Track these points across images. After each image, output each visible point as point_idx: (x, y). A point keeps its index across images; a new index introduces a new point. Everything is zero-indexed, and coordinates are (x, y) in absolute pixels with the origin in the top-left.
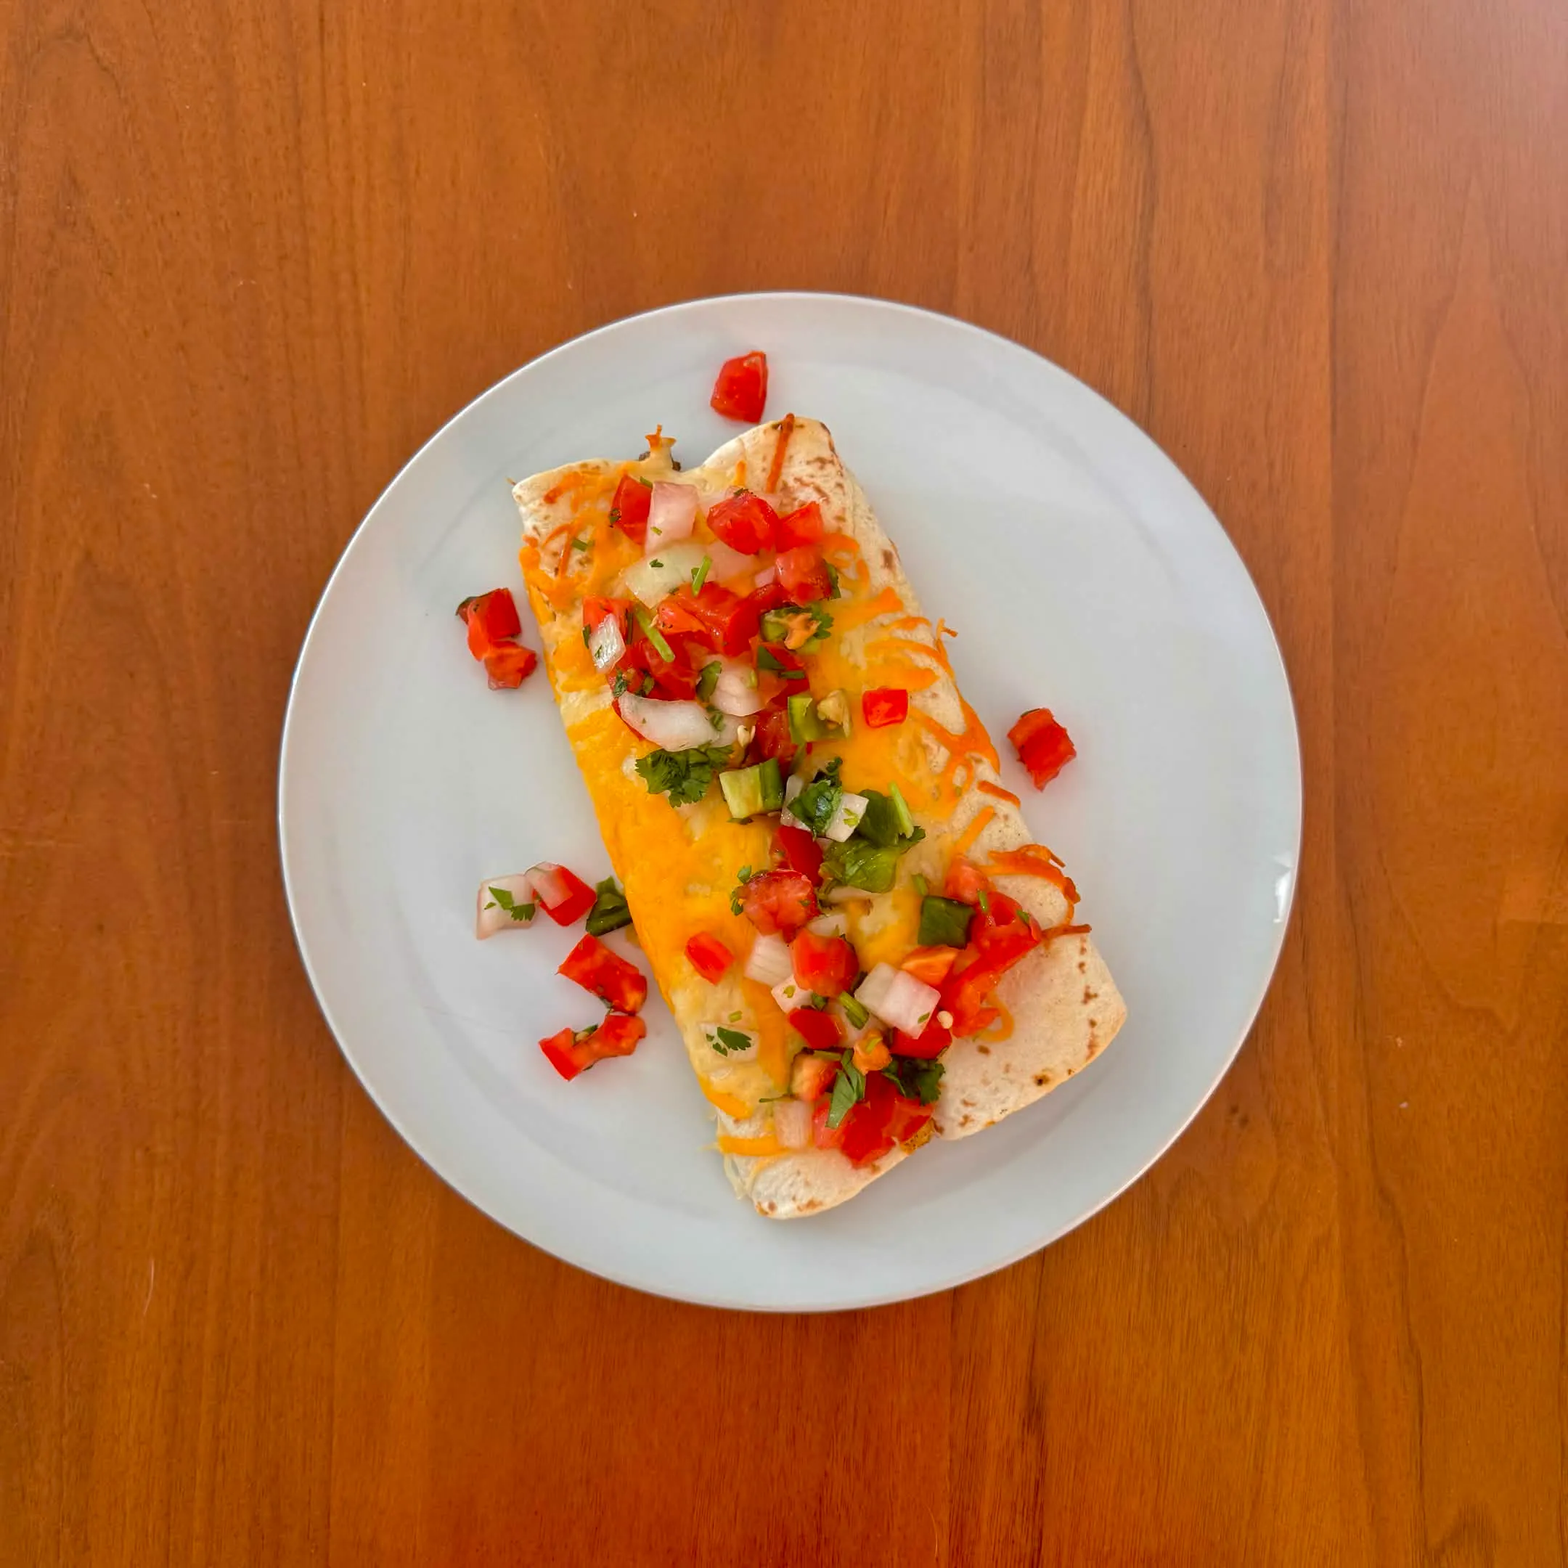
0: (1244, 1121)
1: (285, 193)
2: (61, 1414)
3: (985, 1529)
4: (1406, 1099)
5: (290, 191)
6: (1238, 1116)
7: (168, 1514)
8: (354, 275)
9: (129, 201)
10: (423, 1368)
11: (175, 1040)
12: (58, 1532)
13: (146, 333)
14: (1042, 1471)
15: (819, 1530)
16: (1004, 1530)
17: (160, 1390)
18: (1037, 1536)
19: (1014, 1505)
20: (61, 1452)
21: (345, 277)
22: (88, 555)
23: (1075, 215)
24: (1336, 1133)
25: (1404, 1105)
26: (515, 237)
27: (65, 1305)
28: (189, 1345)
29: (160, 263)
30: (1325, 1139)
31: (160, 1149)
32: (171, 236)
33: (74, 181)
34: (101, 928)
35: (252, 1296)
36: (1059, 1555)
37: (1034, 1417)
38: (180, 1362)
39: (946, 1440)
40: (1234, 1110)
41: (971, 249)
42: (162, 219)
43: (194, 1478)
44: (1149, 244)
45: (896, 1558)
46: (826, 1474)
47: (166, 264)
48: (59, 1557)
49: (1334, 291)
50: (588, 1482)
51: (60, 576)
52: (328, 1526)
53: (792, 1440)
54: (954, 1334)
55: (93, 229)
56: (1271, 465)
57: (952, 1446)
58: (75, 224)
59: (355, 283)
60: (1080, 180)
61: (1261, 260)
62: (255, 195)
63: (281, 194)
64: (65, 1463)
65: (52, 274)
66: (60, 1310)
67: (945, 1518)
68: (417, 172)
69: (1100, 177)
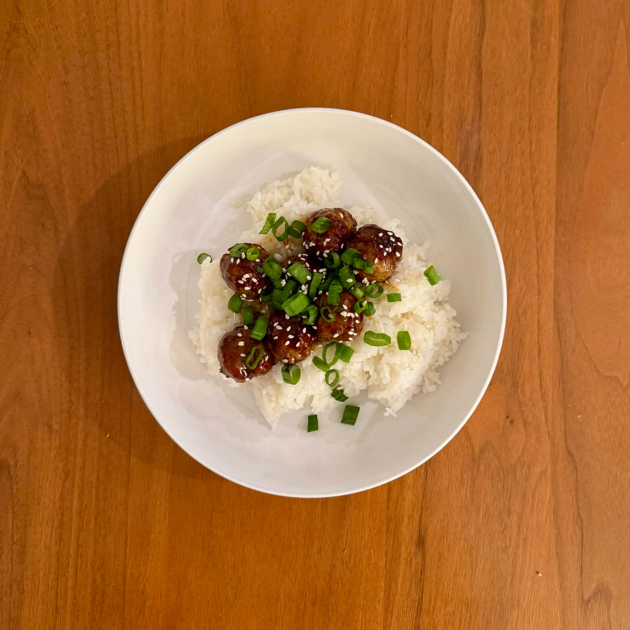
0: (512, 422)
1: (110, 17)
2: (13, 536)
3: (399, 589)
4: (580, 414)
5: (112, 17)
6: (509, 420)
7: (58, 578)
8: (139, 53)
9: (42, 19)
10: (165, 519)
11: (61, 381)
12: (11, 585)
13: (50, 78)
14: (424, 566)
15: (330, 589)
16: (407, 590)
17: (54, 528)
18: (421, 592)
19: (411, 580)
20: (13, 551)
21: (135, 55)
22: (24, 174)
23: (450, 34)
24: (550, 428)
25: (579, 416)
26: (209, 39)
27: (14, 491)
28: (66, 508)
29: (56, 47)
30: (545, 429)
31: (55, 427)
32: (60, 35)
33: (19, 11)
34: (29, 333)
35: (94, 488)
36: (430, 601)
37: (421, 543)
38: (63, 515)
39: (384, 552)
40: (508, 417)
41: (405, 47)
42: (57, 28)
43: (68, 564)
44: (481, 47)
45: (362, 600)
46: (333, 565)
47: (59, 48)
48: (12, 595)
49: (560, 69)
50: (234, 567)
51: (13, 182)
52: (125, 584)
53: (320, 551)
54: (388, 508)
55: (27, 31)
56: (531, 143)
57: (386, 555)
58: (19, 29)
59: (140, 57)
60: (453, 19)
61: (529, 55)
62: (97, 18)
63: (108, 18)
64: (14, 556)
65: (9, 51)
66: (12, 493)
67: (382, 584)
68: (167, 9)
69: (461, 17)
